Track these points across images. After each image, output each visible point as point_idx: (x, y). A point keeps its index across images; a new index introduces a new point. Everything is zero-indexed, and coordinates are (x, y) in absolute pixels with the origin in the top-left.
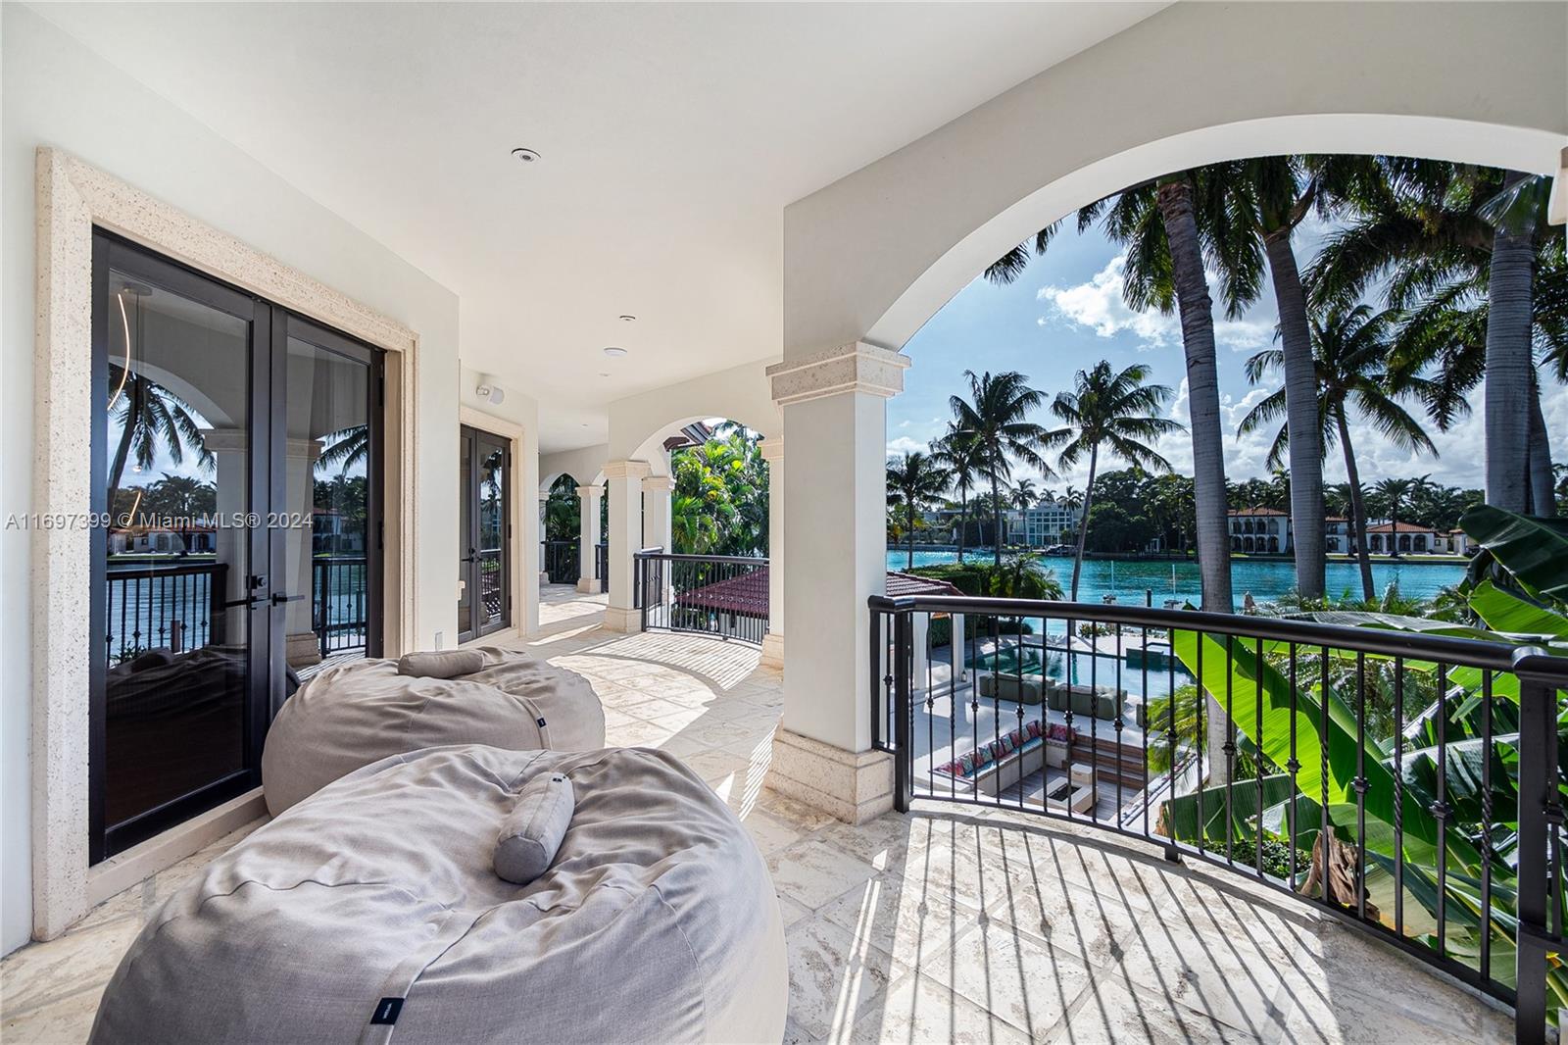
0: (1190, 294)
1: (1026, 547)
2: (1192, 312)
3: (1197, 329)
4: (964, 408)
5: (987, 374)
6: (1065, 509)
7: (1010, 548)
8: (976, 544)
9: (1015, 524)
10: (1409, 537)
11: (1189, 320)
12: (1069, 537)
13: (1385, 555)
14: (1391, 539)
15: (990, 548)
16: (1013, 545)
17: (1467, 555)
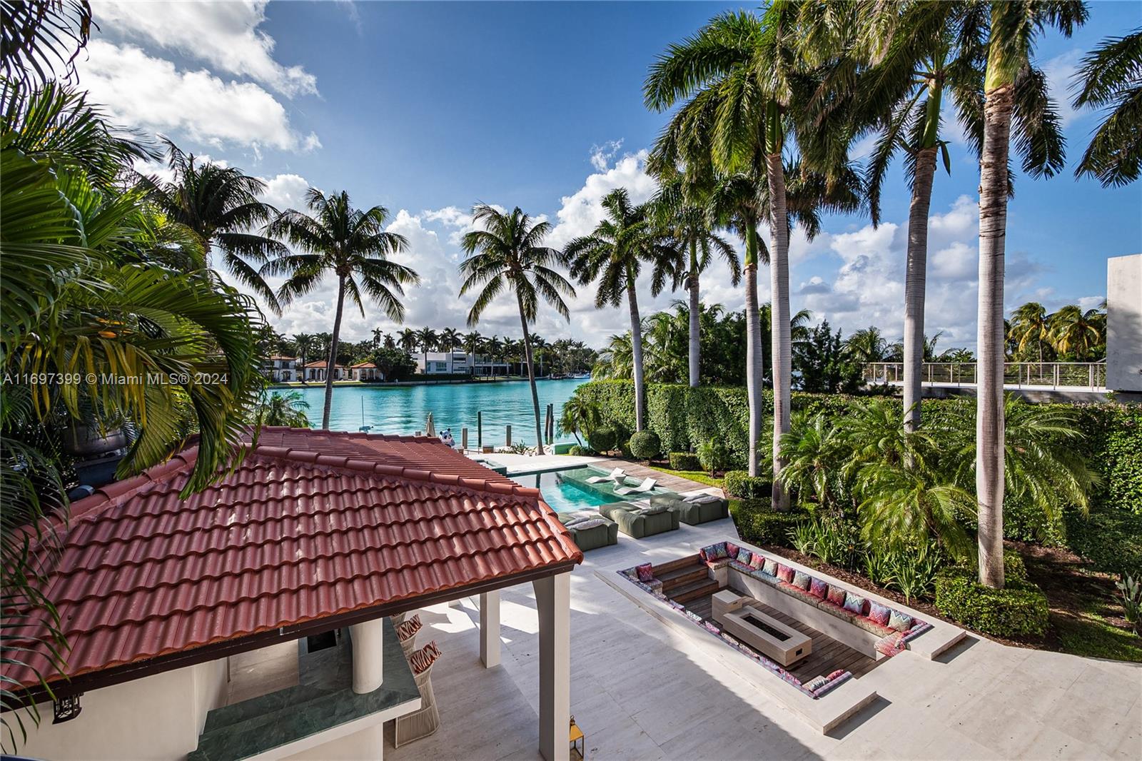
13: (322, 382)
17: (361, 381)
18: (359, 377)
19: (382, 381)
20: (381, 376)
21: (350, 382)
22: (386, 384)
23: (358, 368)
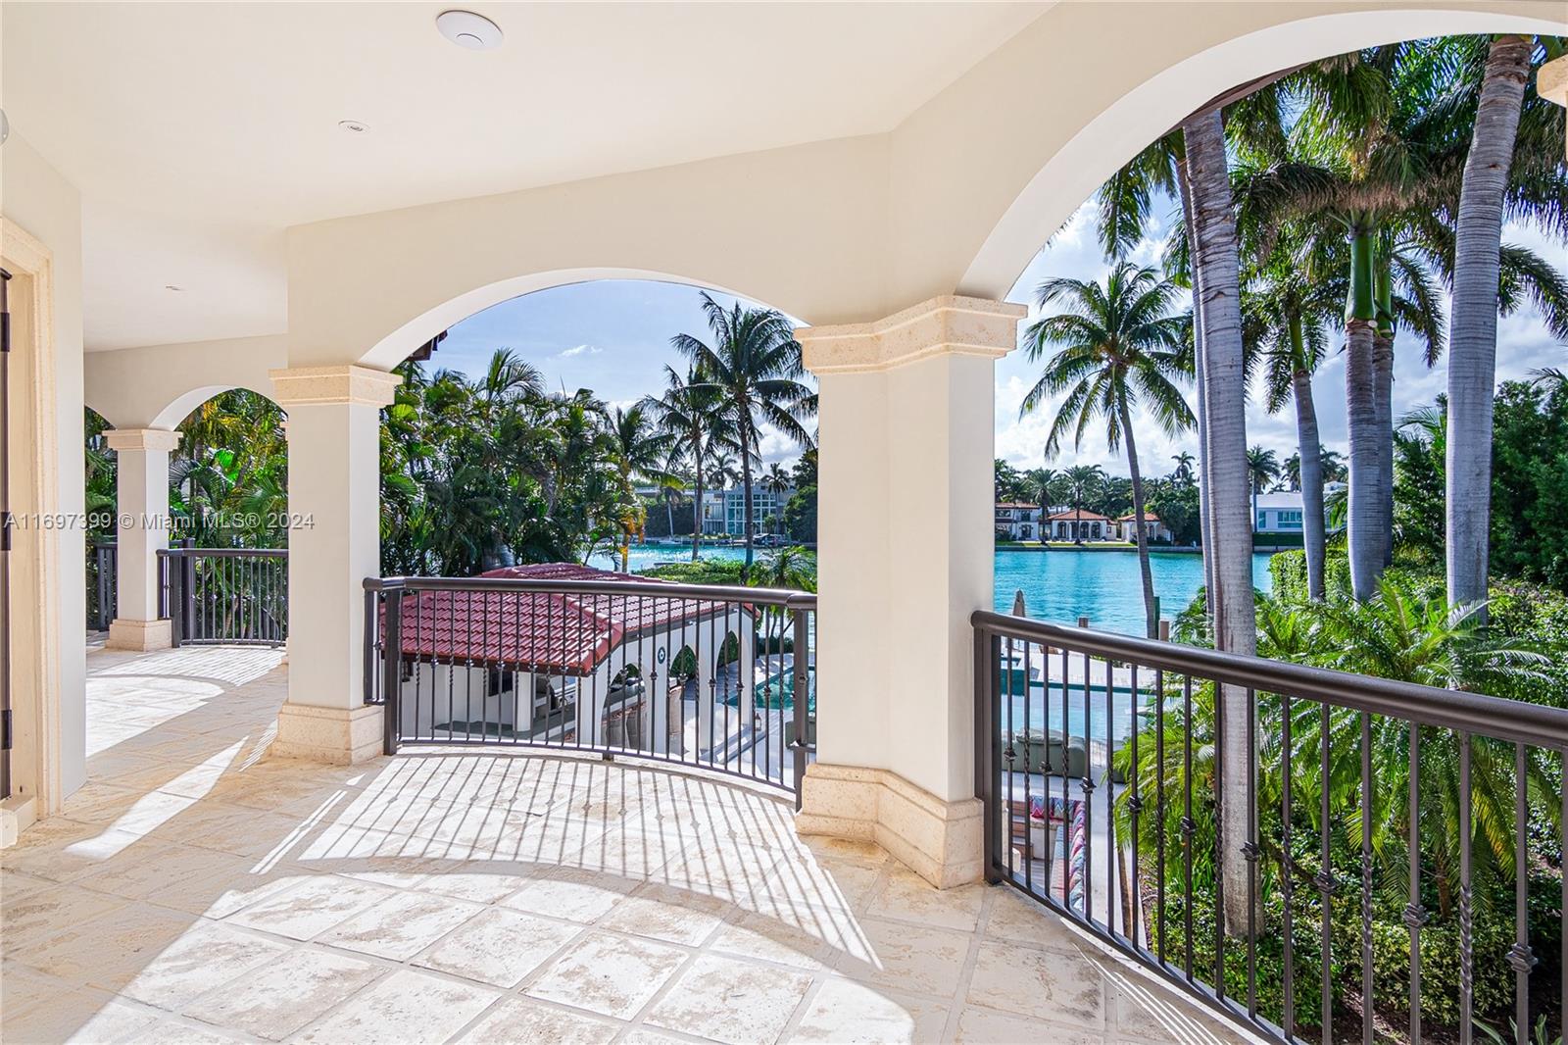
0: (1216, 198)
1: (725, 537)
2: (1217, 223)
3: (1223, 248)
4: (703, 352)
5: (737, 308)
6: (770, 490)
7: (706, 537)
8: (666, 533)
9: (711, 508)
10: (1088, 524)
11: (1212, 234)
12: (775, 524)
13: (1070, 543)
14: (1075, 526)
15: (682, 539)
16: (709, 534)
17: (1133, 542)
18: (1128, 537)
19: (1168, 544)
20: (1168, 536)
21: (1118, 543)
22: (1175, 548)
23: (1128, 521)
